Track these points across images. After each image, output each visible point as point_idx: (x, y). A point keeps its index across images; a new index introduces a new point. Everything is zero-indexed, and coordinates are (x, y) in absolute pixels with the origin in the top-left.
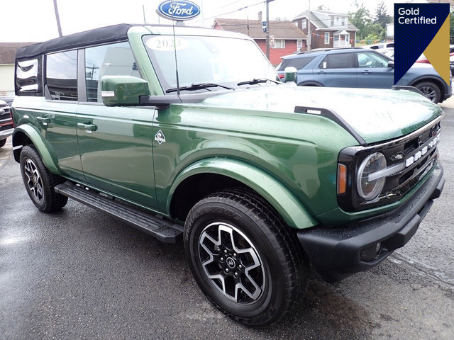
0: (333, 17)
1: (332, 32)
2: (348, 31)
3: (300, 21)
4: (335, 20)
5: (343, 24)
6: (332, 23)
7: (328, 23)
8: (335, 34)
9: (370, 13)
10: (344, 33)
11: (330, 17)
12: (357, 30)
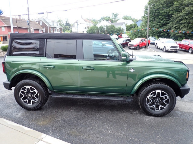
0: (53, 22)
1: (53, 28)
2: (59, 28)
3: (39, 22)
4: (54, 24)
5: (57, 25)
6: (53, 24)
7: (51, 24)
8: (55, 29)
9: (63, 22)
10: (58, 29)
11: (52, 22)
12: (63, 28)
